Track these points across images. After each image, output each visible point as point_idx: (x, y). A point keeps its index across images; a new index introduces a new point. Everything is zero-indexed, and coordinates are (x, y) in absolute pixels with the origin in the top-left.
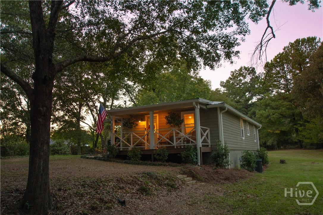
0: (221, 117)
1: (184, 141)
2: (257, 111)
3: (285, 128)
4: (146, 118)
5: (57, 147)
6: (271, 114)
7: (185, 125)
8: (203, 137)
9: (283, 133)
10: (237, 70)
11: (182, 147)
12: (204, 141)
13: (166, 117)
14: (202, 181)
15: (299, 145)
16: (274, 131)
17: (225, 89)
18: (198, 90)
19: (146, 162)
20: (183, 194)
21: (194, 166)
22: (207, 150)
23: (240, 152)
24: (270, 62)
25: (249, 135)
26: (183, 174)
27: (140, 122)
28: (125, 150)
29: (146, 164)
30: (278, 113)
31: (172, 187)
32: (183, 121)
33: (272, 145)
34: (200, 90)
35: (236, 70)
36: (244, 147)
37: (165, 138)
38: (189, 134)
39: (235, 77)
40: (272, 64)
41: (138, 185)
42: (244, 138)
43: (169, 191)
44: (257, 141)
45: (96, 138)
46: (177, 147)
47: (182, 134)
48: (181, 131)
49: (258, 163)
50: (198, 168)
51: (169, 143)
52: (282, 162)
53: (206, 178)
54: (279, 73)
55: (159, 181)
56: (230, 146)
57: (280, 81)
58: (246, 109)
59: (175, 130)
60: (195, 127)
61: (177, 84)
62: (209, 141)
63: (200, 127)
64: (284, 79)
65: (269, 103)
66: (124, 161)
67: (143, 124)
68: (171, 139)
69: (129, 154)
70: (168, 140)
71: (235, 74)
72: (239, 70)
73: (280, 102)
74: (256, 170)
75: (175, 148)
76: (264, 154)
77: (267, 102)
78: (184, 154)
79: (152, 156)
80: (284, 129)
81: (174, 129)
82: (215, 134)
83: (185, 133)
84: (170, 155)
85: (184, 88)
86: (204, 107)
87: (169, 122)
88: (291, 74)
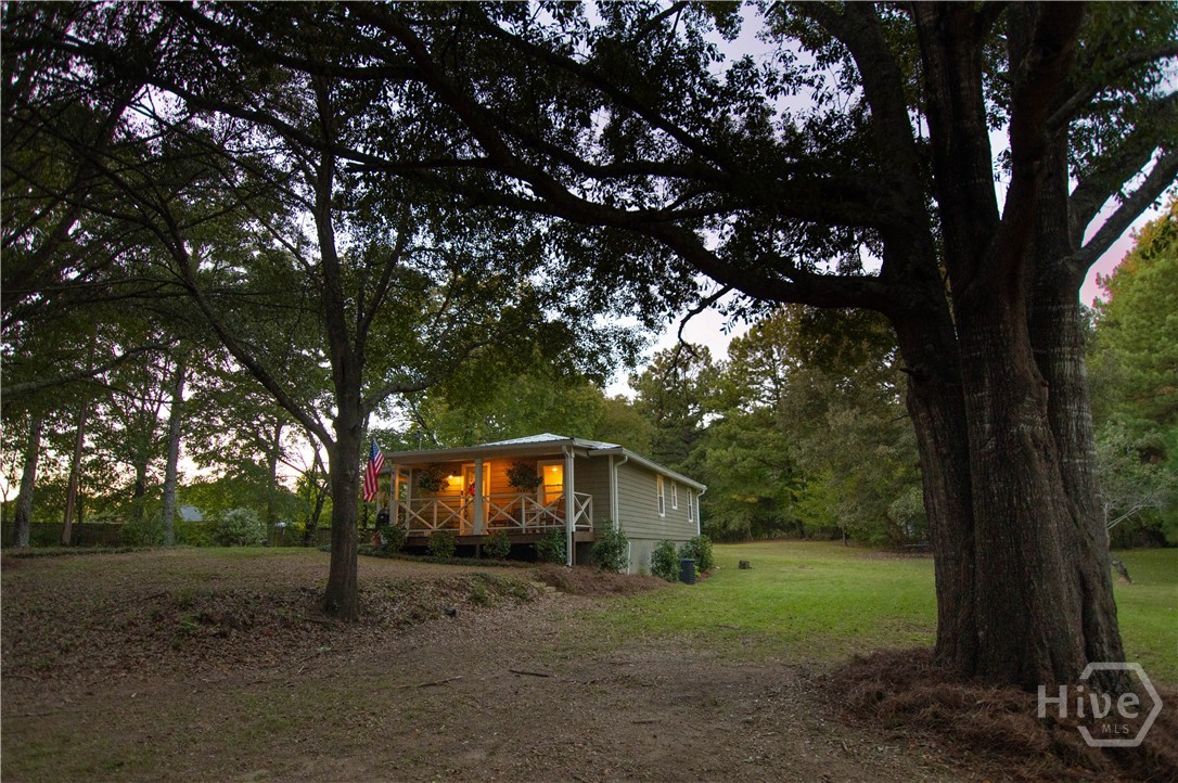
0: (615, 474)
1: (542, 520)
2: (710, 450)
3: (768, 491)
4: (464, 470)
5: (235, 527)
6: (739, 458)
7: (544, 487)
8: (579, 514)
9: (766, 502)
10: (669, 349)
11: (538, 532)
12: (581, 520)
13: (509, 472)
14: (572, 593)
15: (797, 531)
16: (745, 497)
17: (639, 393)
18: (573, 403)
19: (465, 559)
20: (541, 608)
21: (559, 568)
22: (587, 537)
23: (651, 543)
24: (742, 337)
25: (675, 508)
26: (539, 581)
27: (451, 477)
28: (417, 535)
29: (465, 564)
30: (754, 458)
31: (522, 597)
32: (542, 479)
33: (741, 530)
34: (578, 403)
35: (666, 351)
36: (663, 532)
37: (503, 513)
38: (554, 506)
39: (663, 366)
40: (744, 342)
41: (469, 591)
42: (663, 515)
43: (518, 603)
44: (694, 520)
45: (315, 506)
46: (527, 530)
47: (538, 506)
48: (536, 500)
49: (685, 565)
50: (568, 569)
51: (512, 524)
52: (744, 565)
53: (580, 588)
54: (759, 363)
55: (501, 589)
56: (629, 531)
57: (762, 382)
58: (687, 442)
59: (524, 497)
60: (565, 492)
61: (528, 389)
62: (591, 521)
63: (573, 492)
64: (772, 377)
65: (736, 434)
66: (420, 558)
67: (456, 482)
68: (516, 513)
69: (432, 544)
70: (509, 516)
71: (664, 359)
72: (673, 351)
73: (760, 430)
74: (681, 580)
75: (524, 532)
76: (704, 548)
77: (732, 432)
78: (540, 544)
79: (478, 547)
80: (766, 492)
81: (523, 495)
82: (602, 508)
83: (545, 505)
84: (514, 546)
85: (542, 397)
86: (584, 454)
87: (514, 483)
88: (786, 367)
